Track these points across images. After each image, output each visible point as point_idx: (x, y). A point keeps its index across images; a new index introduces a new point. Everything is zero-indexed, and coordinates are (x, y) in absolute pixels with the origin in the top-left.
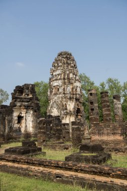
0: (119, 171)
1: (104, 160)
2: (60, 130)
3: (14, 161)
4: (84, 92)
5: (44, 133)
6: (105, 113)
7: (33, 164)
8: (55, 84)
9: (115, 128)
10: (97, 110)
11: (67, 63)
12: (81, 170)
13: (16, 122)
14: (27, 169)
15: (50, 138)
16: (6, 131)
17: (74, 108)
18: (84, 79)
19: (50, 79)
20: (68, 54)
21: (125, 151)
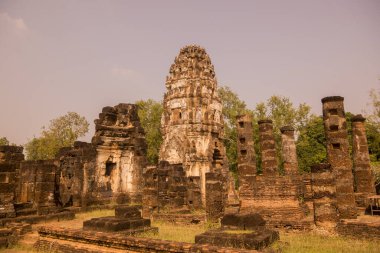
1: (267, 242)
2: (184, 189)
3: (100, 243)
4: (227, 121)
5: (155, 193)
6: (265, 158)
7: (136, 248)
8: (175, 104)
9: (284, 186)
10: (251, 153)
11: (197, 67)
13: (103, 172)
15: (165, 203)
16: (85, 189)
17: (209, 150)
18: (226, 97)
19: (166, 96)
20: (199, 52)
21: (303, 227)
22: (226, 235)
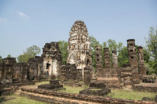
0: (117, 100)
1: (106, 93)
2: (76, 74)
3: (44, 94)
4: (92, 48)
5: (65, 75)
6: (106, 62)
7: (57, 96)
8: (73, 42)
9: (113, 72)
10: (101, 60)
11: (81, 28)
12: (91, 100)
13: (46, 67)
14: (53, 99)
15: (69, 79)
16: (39, 74)
17: (85, 59)
18: (92, 39)
19: (69, 39)
20: (82, 22)
21: (120, 87)
22: (91, 91)
